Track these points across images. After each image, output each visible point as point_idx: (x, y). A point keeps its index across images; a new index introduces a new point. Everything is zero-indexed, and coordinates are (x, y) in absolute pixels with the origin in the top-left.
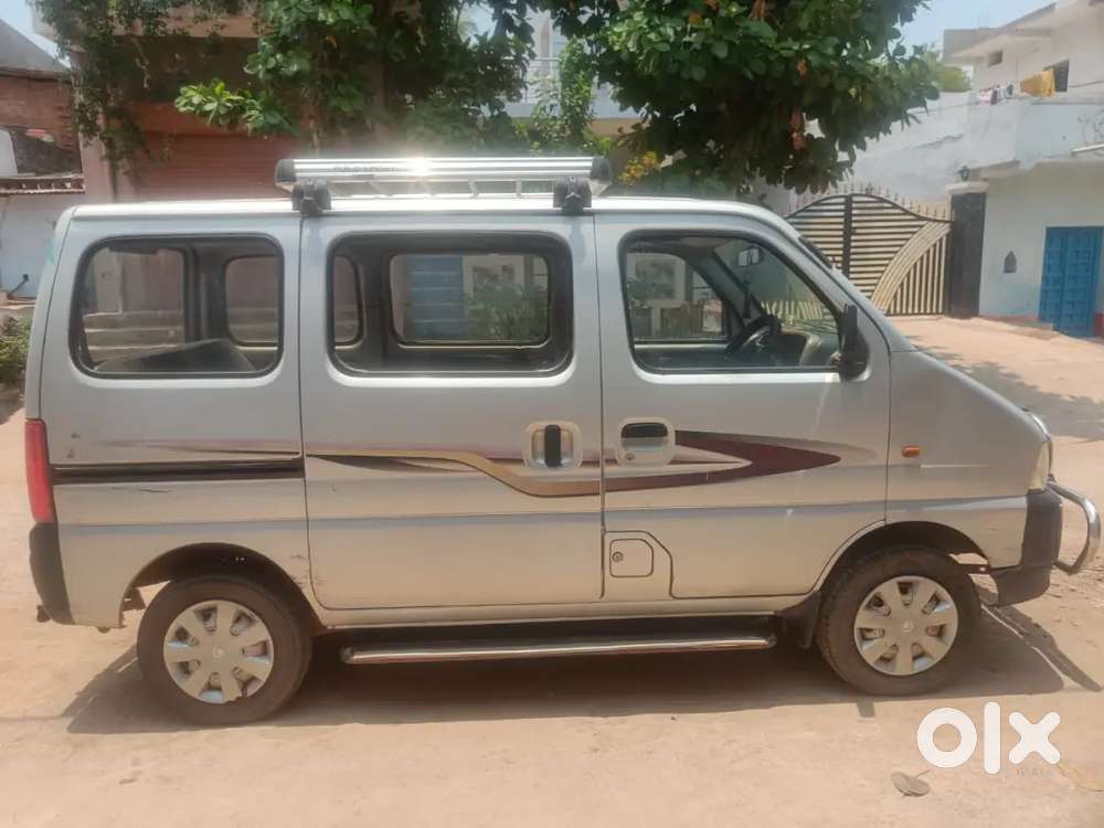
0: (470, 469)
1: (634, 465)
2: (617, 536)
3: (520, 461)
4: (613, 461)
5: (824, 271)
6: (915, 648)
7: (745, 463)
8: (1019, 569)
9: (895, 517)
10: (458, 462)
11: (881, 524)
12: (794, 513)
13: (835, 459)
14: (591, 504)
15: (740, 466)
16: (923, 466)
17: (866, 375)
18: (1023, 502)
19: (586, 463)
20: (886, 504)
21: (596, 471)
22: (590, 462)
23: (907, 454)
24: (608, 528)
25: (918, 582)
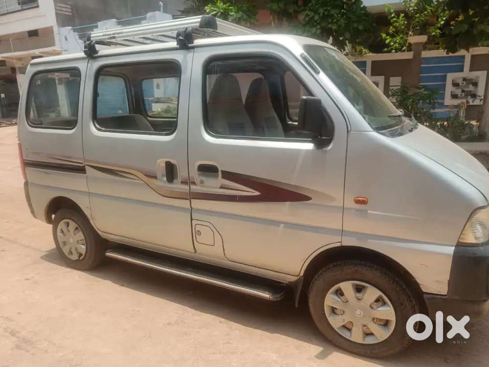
0: (137, 178)
1: (203, 186)
2: (198, 222)
3: (155, 177)
4: (194, 183)
5: (313, 76)
6: (364, 328)
7: (257, 193)
8: (445, 297)
9: (349, 242)
10: (134, 175)
11: (339, 245)
12: (284, 227)
13: (308, 198)
14: (185, 204)
15: (254, 194)
16: (369, 212)
17: (330, 147)
18: (451, 250)
19: (182, 183)
20: (342, 232)
21: (187, 187)
22: (184, 182)
23: (358, 202)
24: (193, 218)
25: (367, 287)
